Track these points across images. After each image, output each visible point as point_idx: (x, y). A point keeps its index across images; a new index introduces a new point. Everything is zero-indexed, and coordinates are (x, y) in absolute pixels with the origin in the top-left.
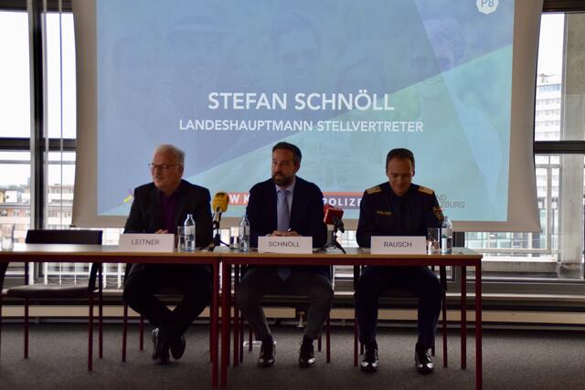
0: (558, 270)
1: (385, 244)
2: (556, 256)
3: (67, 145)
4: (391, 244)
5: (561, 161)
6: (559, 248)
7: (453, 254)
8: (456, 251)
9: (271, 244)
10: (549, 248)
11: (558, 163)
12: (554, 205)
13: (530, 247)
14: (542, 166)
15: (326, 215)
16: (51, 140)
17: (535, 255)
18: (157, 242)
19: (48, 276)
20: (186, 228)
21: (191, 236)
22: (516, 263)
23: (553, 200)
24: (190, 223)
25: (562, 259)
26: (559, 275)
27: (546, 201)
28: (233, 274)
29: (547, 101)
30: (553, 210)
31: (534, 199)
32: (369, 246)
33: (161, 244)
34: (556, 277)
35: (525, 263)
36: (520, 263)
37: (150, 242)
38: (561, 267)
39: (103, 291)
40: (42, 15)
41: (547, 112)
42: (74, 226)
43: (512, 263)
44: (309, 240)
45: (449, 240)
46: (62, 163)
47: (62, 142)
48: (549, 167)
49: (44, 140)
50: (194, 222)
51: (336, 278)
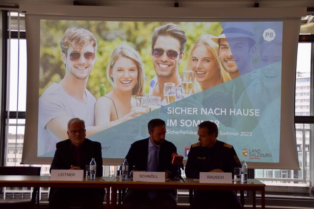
0: (310, 192)
1: (208, 177)
2: (309, 183)
3: (21, 115)
4: (211, 177)
5: (310, 127)
6: (310, 178)
7: (248, 183)
8: (250, 181)
9: (141, 176)
10: (305, 178)
11: (309, 128)
12: (307, 149)
13: (292, 177)
14: (299, 130)
15: (173, 159)
16: (11, 112)
17: (296, 182)
18: (74, 175)
19: (6, 193)
20: (91, 166)
21: (93, 171)
22: (285, 187)
23: (306, 146)
24: (93, 164)
25: (312, 185)
26: (311, 195)
27: (302, 146)
28: (118, 192)
29: (302, 88)
30: (306, 152)
31: (294, 145)
32: (198, 178)
33: (76, 176)
34: (309, 196)
35: (290, 187)
36: (287, 187)
37: (70, 175)
38: (312, 190)
39: (40, 202)
40: (8, 40)
41: (302, 94)
42: (23, 164)
43: (282, 187)
44: (163, 174)
45: (245, 175)
46: (17, 125)
47: (17, 114)
48: (303, 131)
49: (7, 112)
50: (95, 163)
51: (179, 195)
